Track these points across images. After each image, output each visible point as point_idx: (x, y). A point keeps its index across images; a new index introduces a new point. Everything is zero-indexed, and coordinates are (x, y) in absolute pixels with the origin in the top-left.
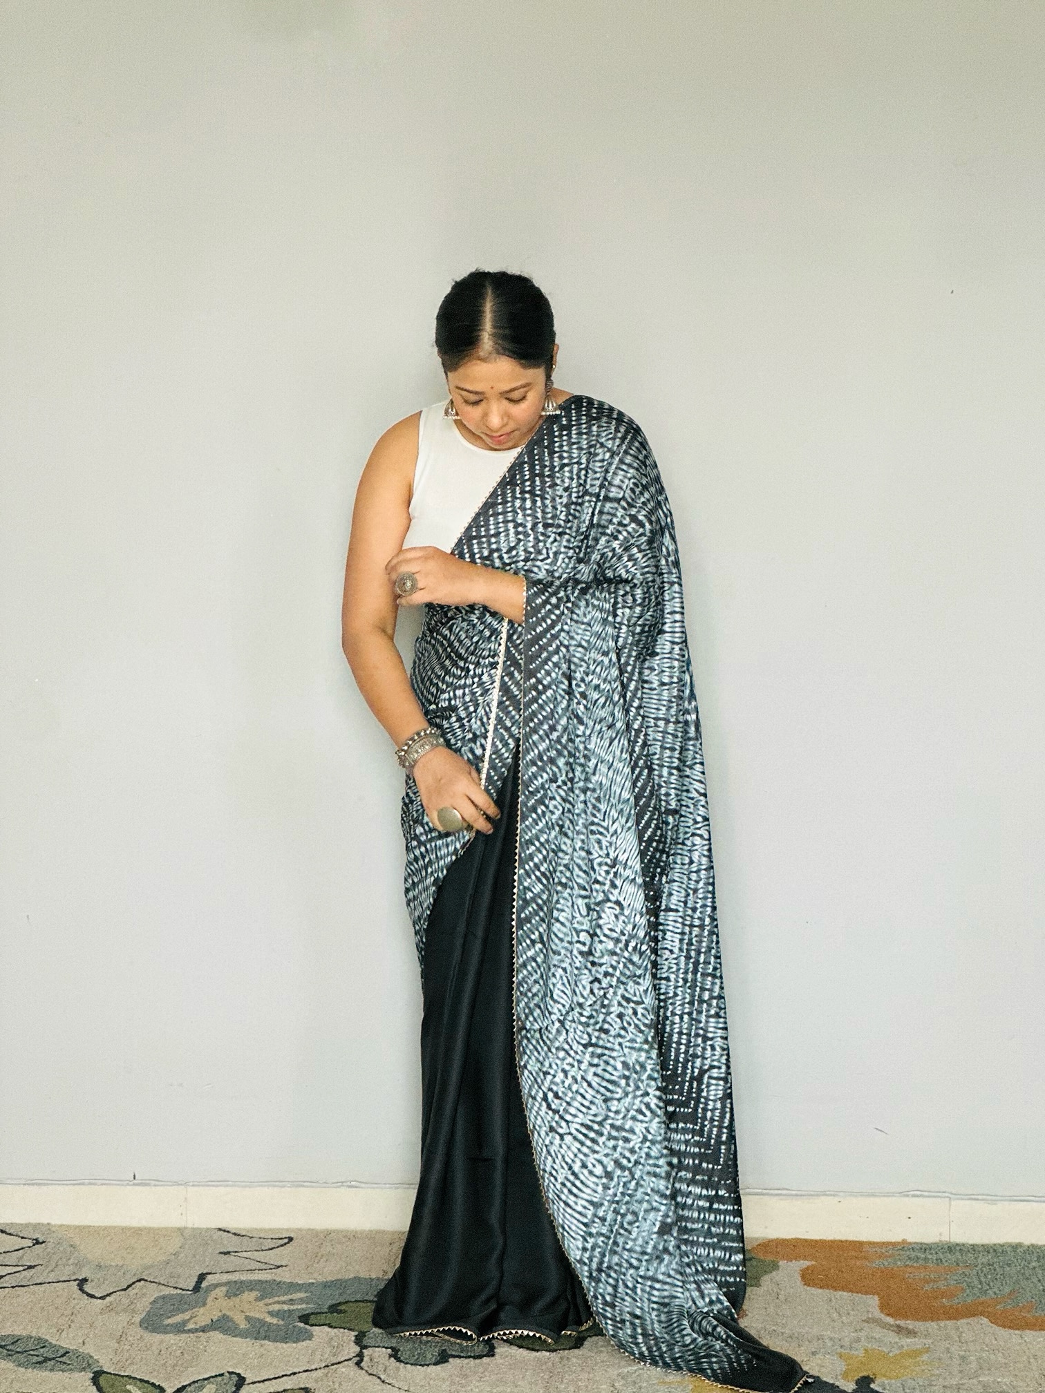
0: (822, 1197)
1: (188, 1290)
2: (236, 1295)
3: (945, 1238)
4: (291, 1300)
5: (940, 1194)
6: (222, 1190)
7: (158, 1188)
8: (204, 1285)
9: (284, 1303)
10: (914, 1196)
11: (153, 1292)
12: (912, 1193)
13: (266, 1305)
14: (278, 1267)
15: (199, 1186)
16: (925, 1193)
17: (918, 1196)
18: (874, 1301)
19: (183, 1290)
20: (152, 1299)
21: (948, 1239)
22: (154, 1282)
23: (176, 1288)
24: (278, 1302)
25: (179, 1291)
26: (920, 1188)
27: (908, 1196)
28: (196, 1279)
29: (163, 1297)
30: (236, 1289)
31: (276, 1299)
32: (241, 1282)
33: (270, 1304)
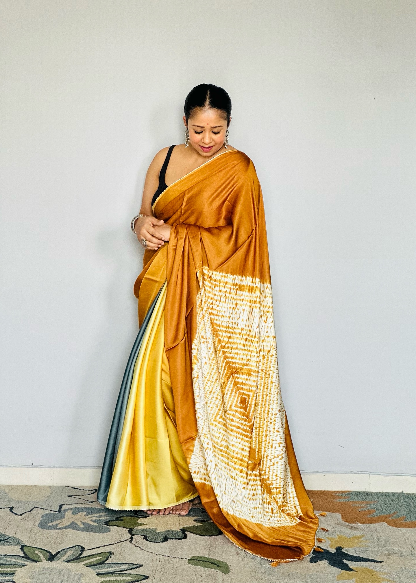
0: (317, 474)
1: (56, 512)
2: (76, 514)
3: (367, 490)
4: (100, 516)
5: (365, 473)
6: (69, 469)
7: (42, 469)
8: (63, 509)
9: (97, 517)
10: (354, 473)
11: (42, 513)
12: (354, 472)
13: (90, 518)
14: (93, 502)
15: (59, 468)
16: (360, 472)
17: (357, 473)
18: (339, 516)
19: (54, 511)
20: (42, 515)
21: (368, 491)
22: (41, 508)
23: (51, 511)
24: (95, 517)
25: (52, 512)
26: (357, 470)
27: (352, 473)
28: (59, 507)
29: (46, 515)
30: (76, 511)
31: (93, 515)
32: (78, 508)
33: (92, 517)
